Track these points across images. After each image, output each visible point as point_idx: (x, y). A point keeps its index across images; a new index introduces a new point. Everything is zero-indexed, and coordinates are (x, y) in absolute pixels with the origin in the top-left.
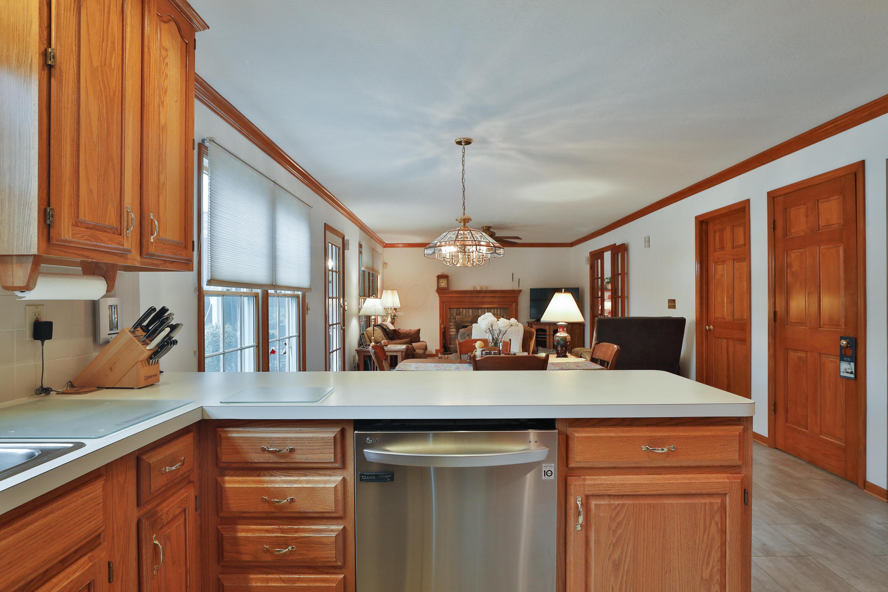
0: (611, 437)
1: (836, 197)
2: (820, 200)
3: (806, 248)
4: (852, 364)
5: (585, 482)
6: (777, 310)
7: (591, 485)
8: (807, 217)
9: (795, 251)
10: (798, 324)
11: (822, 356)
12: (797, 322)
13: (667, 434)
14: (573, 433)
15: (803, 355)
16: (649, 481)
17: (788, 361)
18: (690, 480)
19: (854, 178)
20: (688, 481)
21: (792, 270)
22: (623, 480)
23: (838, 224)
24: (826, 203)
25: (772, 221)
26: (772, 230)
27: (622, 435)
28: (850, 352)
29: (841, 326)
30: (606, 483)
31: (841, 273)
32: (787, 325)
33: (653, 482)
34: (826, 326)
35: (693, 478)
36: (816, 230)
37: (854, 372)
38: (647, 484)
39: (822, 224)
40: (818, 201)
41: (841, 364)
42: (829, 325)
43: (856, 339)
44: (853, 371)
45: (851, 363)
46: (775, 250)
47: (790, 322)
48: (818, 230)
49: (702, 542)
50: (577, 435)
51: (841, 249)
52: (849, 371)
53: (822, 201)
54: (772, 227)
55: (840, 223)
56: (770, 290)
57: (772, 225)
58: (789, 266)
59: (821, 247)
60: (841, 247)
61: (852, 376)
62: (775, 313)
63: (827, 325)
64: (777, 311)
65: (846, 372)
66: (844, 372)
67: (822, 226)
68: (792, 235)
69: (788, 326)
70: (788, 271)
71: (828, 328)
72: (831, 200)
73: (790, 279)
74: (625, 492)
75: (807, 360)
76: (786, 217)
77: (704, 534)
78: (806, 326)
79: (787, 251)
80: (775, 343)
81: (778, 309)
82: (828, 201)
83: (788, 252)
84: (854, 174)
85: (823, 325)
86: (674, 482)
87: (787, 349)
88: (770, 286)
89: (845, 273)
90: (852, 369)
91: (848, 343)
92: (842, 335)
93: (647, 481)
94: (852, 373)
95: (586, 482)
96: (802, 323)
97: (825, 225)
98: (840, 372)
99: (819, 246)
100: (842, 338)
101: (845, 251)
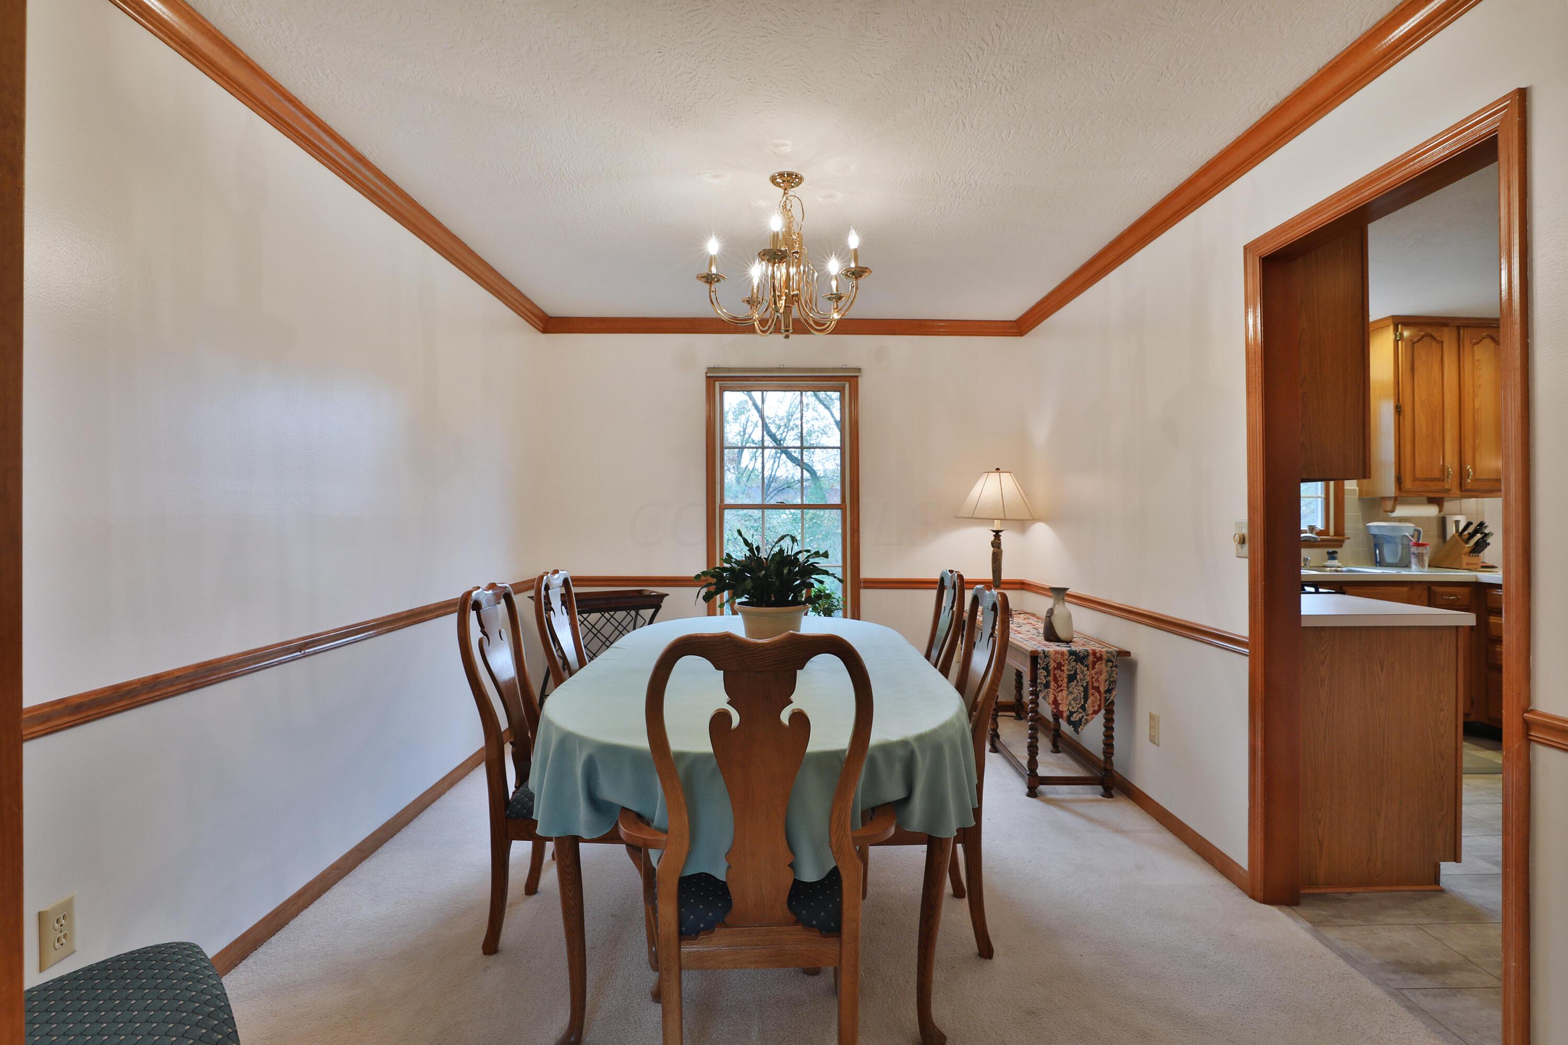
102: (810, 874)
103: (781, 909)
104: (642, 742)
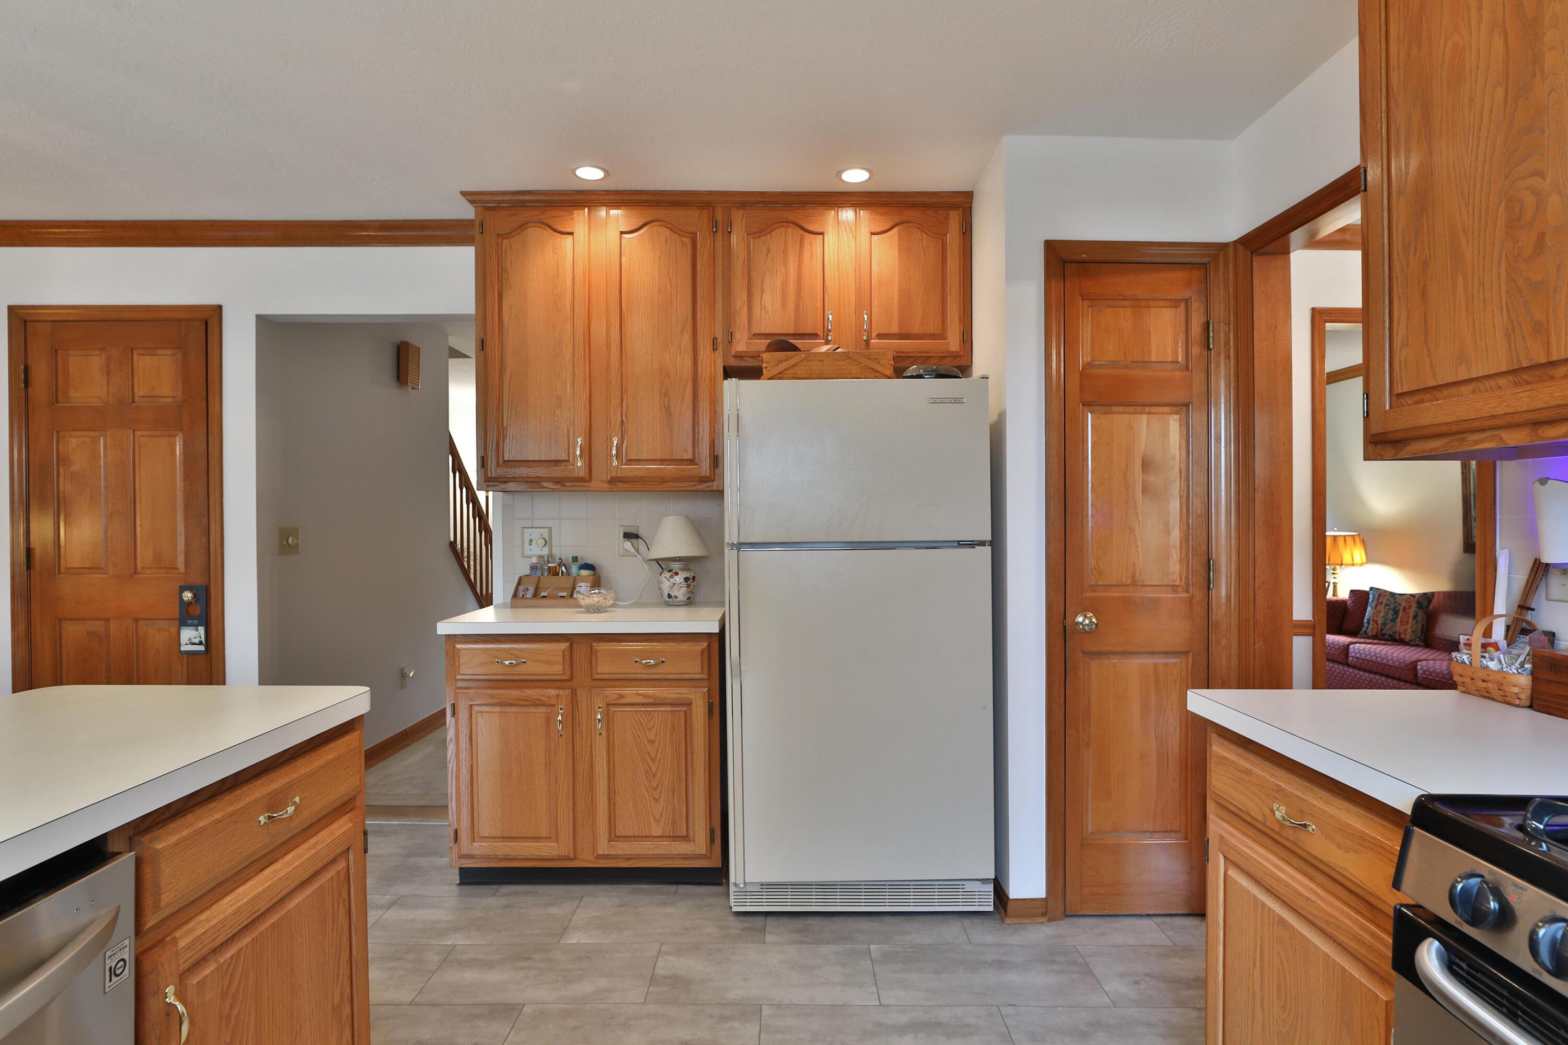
0: (218, 822)
1: (169, 352)
2: (135, 349)
3: (106, 430)
4: (202, 630)
5: (178, 947)
6: (32, 546)
7: (188, 948)
8: (108, 373)
9: (79, 433)
10: (85, 571)
11: (140, 623)
12: (84, 566)
13: (288, 780)
14: (150, 845)
15: (98, 626)
16: (269, 880)
17: (63, 643)
18: (315, 848)
19: (204, 329)
20: (313, 851)
21: (71, 470)
22: (235, 903)
23: (173, 397)
24: (147, 358)
25: (23, 367)
26: (23, 385)
27: (231, 809)
28: (197, 610)
29: (178, 568)
30: (212, 925)
31: (178, 481)
32: (59, 573)
33: (274, 879)
34: (149, 571)
35: (317, 843)
36: (128, 400)
37: (204, 642)
38: (269, 887)
39: (140, 391)
40: (132, 350)
41: (181, 631)
42: (155, 568)
43: (207, 589)
44: (203, 639)
45: (199, 628)
46: (27, 426)
47: (66, 568)
48: (131, 401)
49: (332, 946)
50: (159, 846)
51: (178, 440)
52: (197, 641)
53: (141, 352)
54: (23, 380)
55: (175, 397)
56: (16, 505)
57: (23, 376)
58: (63, 460)
59: (138, 433)
60: (178, 437)
61: (202, 648)
62: (29, 551)
63: (150, 568)
64: (34, 549)
65: (190, 643)
66: (186, 644)
67: (140, 397)
68: (69, 402)
69: (61, 576)
70: (61, 470)
71: (153, 573)
72: (160, 355)
73: (66, 487)
74: (240, 925)
75: (108, 636)
76: (56, 366)
77: (333, 930)
78: (107, 573)
79: (58, 432)
80: (29, 613)
81: (35, 543)
82: (152, 355)
83: (60, 434)
84: (204, 322)
85: (142, 568)
86: (299, 862)
87: (60, 620)
88: (16, 498)
89: (185, 481)
90: (200, 638)
91: (195, 596)
92: (182, 584)
93: (266, 882)
94: (200, 643)
95: (179, 944)
96: (94, 569)
97: (147, 394)
98: (180, 644)
99: (134, 431)
100: (182, 589)
101: (185, 445)
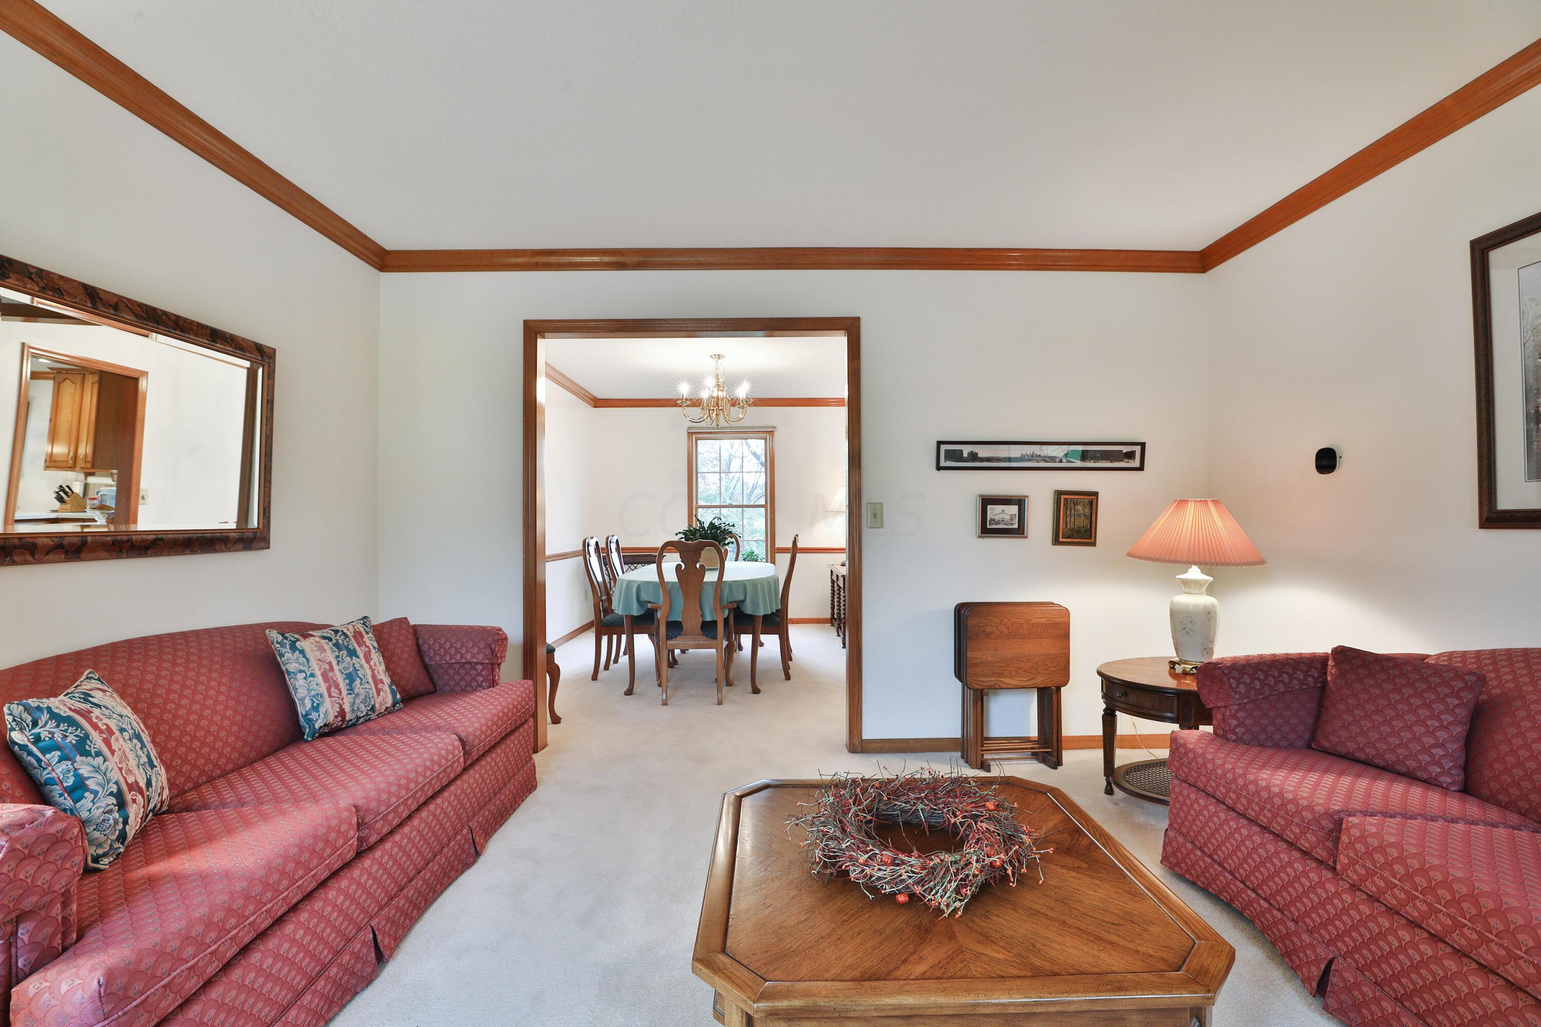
102: (708, 618)
103: (699, 630)
104: (656, 579)
